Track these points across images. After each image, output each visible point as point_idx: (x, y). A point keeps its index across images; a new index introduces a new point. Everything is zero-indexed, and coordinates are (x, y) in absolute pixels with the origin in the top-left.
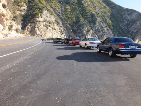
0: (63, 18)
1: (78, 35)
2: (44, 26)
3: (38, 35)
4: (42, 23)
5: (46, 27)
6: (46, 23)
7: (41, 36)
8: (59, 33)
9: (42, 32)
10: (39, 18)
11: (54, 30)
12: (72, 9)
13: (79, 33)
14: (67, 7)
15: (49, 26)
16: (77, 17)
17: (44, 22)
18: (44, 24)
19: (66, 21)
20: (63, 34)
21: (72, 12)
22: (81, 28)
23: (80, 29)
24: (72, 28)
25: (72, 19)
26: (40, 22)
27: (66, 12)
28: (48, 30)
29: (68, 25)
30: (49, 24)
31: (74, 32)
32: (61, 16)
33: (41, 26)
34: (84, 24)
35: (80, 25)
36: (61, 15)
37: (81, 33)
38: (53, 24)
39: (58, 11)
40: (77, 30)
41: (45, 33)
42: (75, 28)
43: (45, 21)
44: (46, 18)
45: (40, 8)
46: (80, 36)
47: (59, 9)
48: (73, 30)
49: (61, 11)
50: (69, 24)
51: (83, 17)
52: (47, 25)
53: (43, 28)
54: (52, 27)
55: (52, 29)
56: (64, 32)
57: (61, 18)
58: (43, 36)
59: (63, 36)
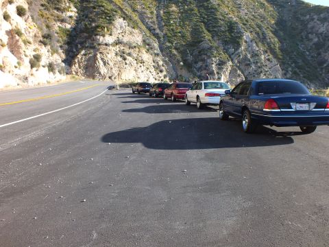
0: (161, 34)
1: (199, 74)
2: (116, 54)
3: (104, 77)
4: (111, 47)
5: (121, 56)
6: (122, 48)
7: (110, 78)
8: (153, 70)
9: (112, 69)
10: (104, 36)
11: (140, 64)
12: (182, 13)
13: (200, 69)
14: (171, 9)
15: (129, 54)
16: (196, 32)
17: (118, 46)
18: (117, 50)
19: (169, 42)
20: (161, 71)
21: (183, 20)
22: (204, 56)
23: (203, 60)
24: (182, 58)
25: (183, 37)
26: (106, 45)
27: (169, 19)
28: (126, 64)
29: (175, 52)
30: (127, 51)
31: (188, 66)
32: (158, 31)
34: (211, 48)
35: (203, 50)
36: (156, 27)
37: (205, 69)
38: (137, 50)
39: (149, 18)
40: (196, 63)
41: (120, 71)
42: (190, 58)
43: (118, 42)
44: (120, 36)
45: (106, 13)
46: (203, 75)
47: (152, 13)
48: (185, 61)
49: (157, 18)
50: (176, 49)
51: (209, 31)
52: (124, 53)
53: (115, 59)
54: (135, 56)
55: (135, 62)
56: (163, 68)
57: (157, 36)
58: (115, 78)
59: (162, 78)
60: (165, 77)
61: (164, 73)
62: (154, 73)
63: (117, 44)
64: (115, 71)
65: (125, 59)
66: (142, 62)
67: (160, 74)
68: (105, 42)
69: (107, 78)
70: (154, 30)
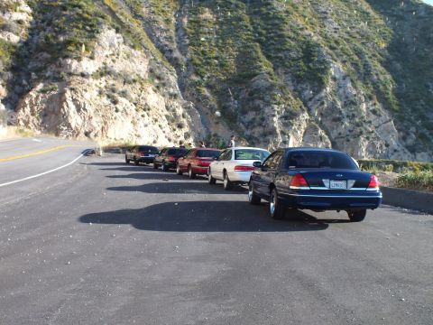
0: (183, 60)
1: (248, 133)
2: (100, 93)
3: (76, 133)
4: (91, 80)
5: (109, 97)
6: (111, 82)
7: (87, 134)
8: (165, 123)
9: (90, 118)
10: (79, 59)
11: (141, 112)
12: (221, 24)
13: (250, 124)
14: (203, 16)
15: (124, 94)
16: (245, 58)
17: (103, 79)
18: (102, 86)
19: (197, 74)
20: (180, 126)
23: (257, 109)
24: (219, 103)
25: (222, 65)
26: (83, 75)
27: (197, 34)
28: (117, 111)
29: (206, 92)
30: (120, 87)
31: (230, 118)
32: (177, 54)
33: (87, 95)
34: (272, 87)
35: (258, 90)
36: (175, 46)
37: (260, 125)
38: (138, 86)
39: (162, 31)
40: (244, 113)
41: (105, 123)
42: (233, 104)
43: (104, 72)
44: (109, 61)
45: (85, 19)
46: (256, 135)
47: (168, 21)
48: (223, 109)
49: (177, 30)
50: (209, 86)
51: (269, 57)
52: (113, 91)
53: (98, 102)
54: (134, 96)
55: (134, 107)
56: (184, 121)
57: (174, 62)
58: (96, 136)
59: (182, 138)
60: (187, 136)
61: (186, 129)
62: (167, 129)
63: (102, 75)
64: (97, 123)
65: (115, 102)
66: (147, 108)
67: (178, 132)
68: (80, 71)
69: (82, 135)
70: (171, 51)
